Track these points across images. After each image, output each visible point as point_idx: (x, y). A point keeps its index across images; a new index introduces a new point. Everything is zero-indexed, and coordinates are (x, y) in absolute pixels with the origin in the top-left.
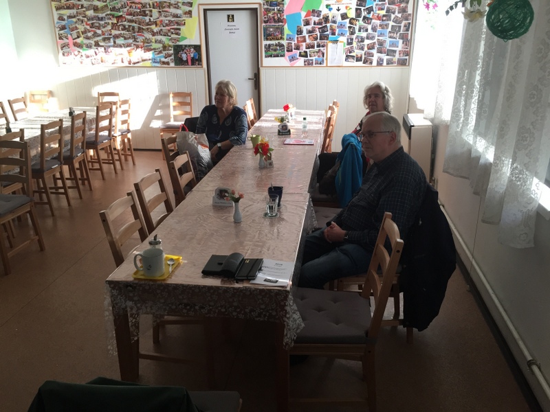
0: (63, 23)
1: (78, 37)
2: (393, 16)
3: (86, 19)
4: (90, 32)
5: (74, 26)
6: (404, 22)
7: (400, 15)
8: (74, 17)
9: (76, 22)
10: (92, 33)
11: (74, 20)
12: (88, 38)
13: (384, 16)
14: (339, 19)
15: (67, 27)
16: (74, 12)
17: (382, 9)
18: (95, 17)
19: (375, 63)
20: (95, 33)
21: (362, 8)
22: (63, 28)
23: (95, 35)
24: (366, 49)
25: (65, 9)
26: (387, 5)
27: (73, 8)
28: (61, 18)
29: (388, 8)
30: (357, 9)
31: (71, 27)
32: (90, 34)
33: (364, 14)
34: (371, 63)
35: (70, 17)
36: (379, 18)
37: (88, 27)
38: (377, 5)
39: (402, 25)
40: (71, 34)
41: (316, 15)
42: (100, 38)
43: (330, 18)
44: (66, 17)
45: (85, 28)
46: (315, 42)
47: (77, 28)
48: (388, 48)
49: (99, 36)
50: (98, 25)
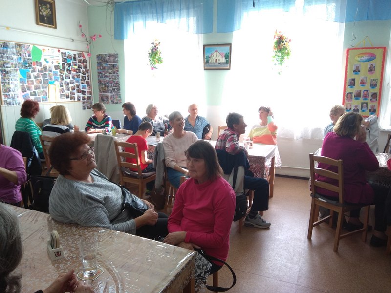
2: (81, 70)
6: (87, 74)
7: (84, 70)
13: (77, 69)
14: (53, 69)
17: (76, 65)
19: (76, 99)
21: (66, 63)
24: (71, 90)
26: (78, 63)
29: (78, 65)
30: (63, 64)
33: (67, 67)
34: (75, 99)
36: (75, 71)
38: (73, 62)
39: (86, 76)
41: (39, 65)
43: (48, 68)
46: (40, 85)
48: (82, 90)
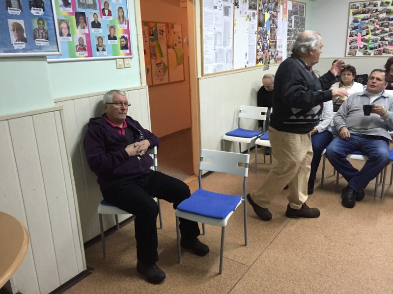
0: (356, 24)
1: (367, 34)
3: (377, 20)
4: (378, 30)
5: (365, 26)
8: (367, 19)
9: (368, 23)
10: (380, 31)
11: (367, 21)
12: (376, 35)
15: (359, 27)
16: (368, 15)
18: (386, 18)
20: (383, 30)
22: (356, 28)
23: (383, 32)
25: (361, 13)
27: (368, 13)
28: (355, 21)
31: (362, 27)
32: (377, 32)
35: (364, 19)
37: (378, 27)
40: (361, 33)
42: (387, 34)
44: (360, 20)
45: (375, 28)
47: (367, 28)
49: (387, 32)
50: (387, 24)
